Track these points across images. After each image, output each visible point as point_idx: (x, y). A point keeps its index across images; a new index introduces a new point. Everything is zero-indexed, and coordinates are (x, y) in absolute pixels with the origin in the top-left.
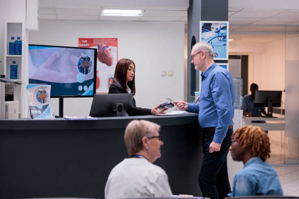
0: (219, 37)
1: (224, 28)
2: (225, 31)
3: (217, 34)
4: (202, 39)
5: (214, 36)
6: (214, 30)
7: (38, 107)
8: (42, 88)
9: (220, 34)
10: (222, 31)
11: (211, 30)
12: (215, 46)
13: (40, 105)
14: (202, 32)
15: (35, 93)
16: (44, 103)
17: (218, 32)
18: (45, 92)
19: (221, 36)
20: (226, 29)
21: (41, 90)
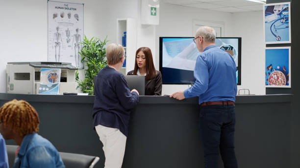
0: (281, 19)
1: (286, 10)
2: (287, 13)
3: (279, 16)
4: (266, 22)
5: (277, 18)
6: (276, 13)
7: (48, 86)
8: (54, 71)
9: (282, 16)
10: (284, 13)
11: (273, 13)
12: (278, 29)
13: (50, 84)
14: (266, 15)
15: (47, 75)
16: (54, 82)
17: (280, 14)
18: (56, 74)
19: (283, 18)
20: (288, 11)
21: (53, 73)
